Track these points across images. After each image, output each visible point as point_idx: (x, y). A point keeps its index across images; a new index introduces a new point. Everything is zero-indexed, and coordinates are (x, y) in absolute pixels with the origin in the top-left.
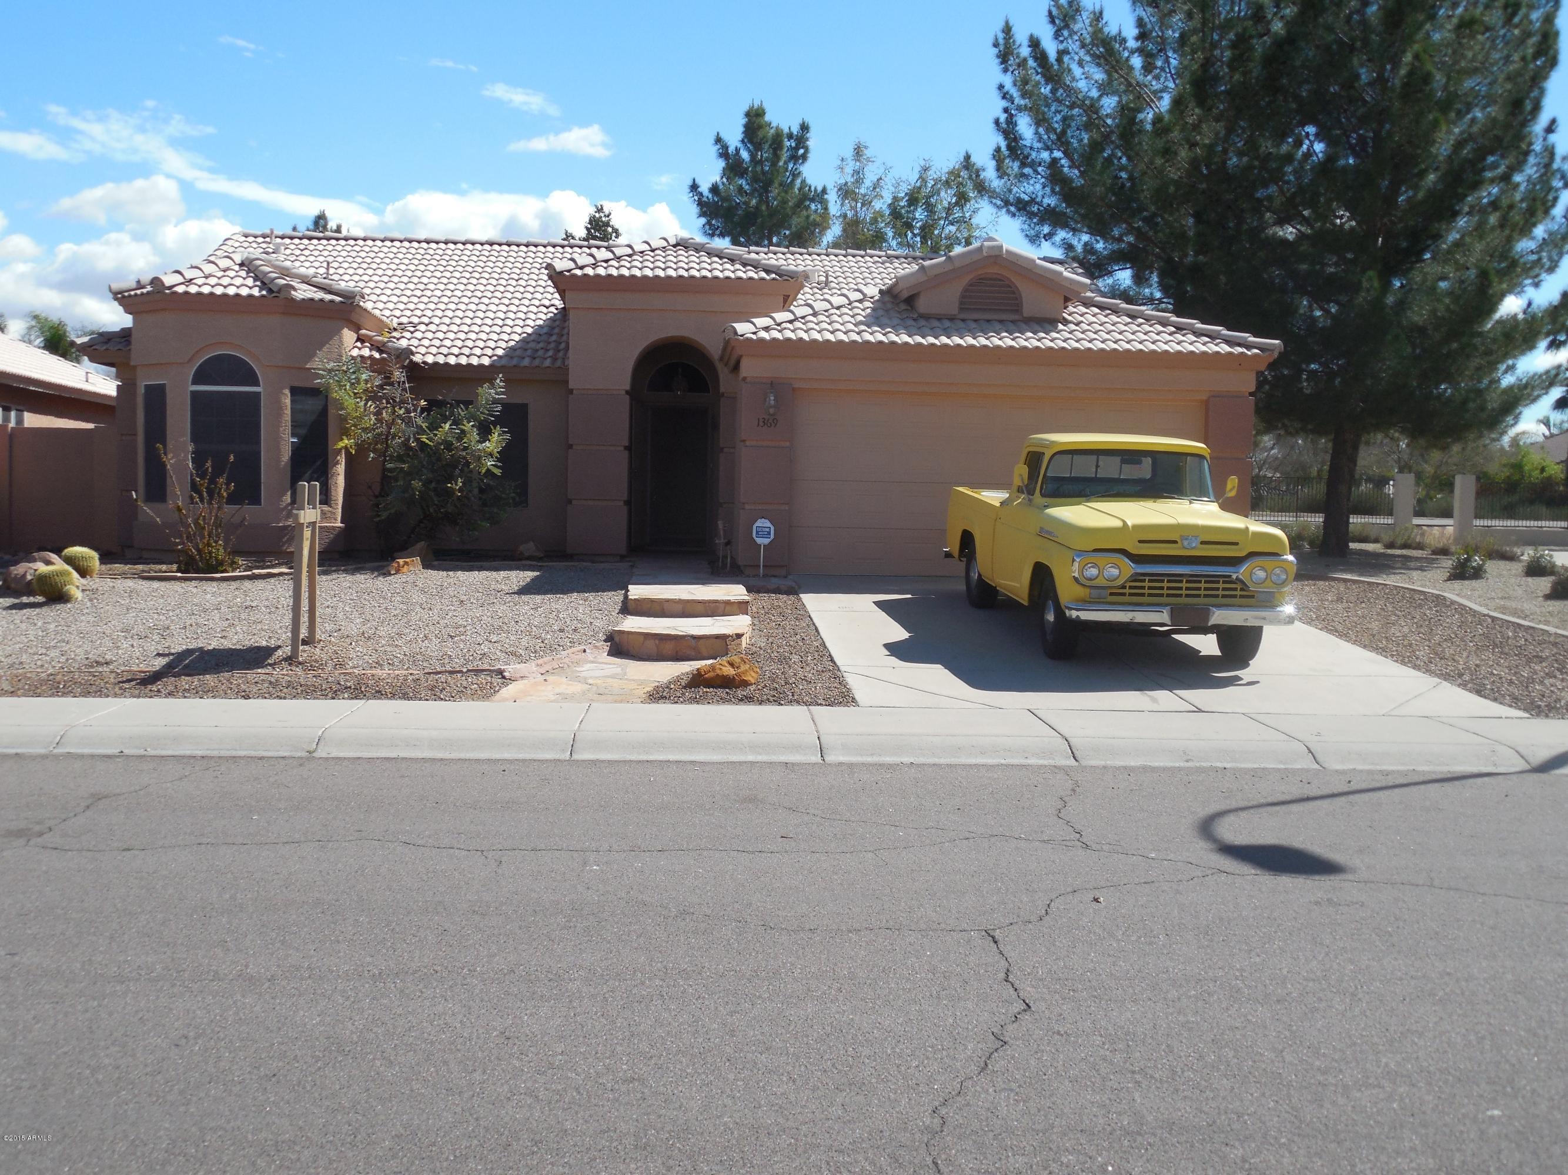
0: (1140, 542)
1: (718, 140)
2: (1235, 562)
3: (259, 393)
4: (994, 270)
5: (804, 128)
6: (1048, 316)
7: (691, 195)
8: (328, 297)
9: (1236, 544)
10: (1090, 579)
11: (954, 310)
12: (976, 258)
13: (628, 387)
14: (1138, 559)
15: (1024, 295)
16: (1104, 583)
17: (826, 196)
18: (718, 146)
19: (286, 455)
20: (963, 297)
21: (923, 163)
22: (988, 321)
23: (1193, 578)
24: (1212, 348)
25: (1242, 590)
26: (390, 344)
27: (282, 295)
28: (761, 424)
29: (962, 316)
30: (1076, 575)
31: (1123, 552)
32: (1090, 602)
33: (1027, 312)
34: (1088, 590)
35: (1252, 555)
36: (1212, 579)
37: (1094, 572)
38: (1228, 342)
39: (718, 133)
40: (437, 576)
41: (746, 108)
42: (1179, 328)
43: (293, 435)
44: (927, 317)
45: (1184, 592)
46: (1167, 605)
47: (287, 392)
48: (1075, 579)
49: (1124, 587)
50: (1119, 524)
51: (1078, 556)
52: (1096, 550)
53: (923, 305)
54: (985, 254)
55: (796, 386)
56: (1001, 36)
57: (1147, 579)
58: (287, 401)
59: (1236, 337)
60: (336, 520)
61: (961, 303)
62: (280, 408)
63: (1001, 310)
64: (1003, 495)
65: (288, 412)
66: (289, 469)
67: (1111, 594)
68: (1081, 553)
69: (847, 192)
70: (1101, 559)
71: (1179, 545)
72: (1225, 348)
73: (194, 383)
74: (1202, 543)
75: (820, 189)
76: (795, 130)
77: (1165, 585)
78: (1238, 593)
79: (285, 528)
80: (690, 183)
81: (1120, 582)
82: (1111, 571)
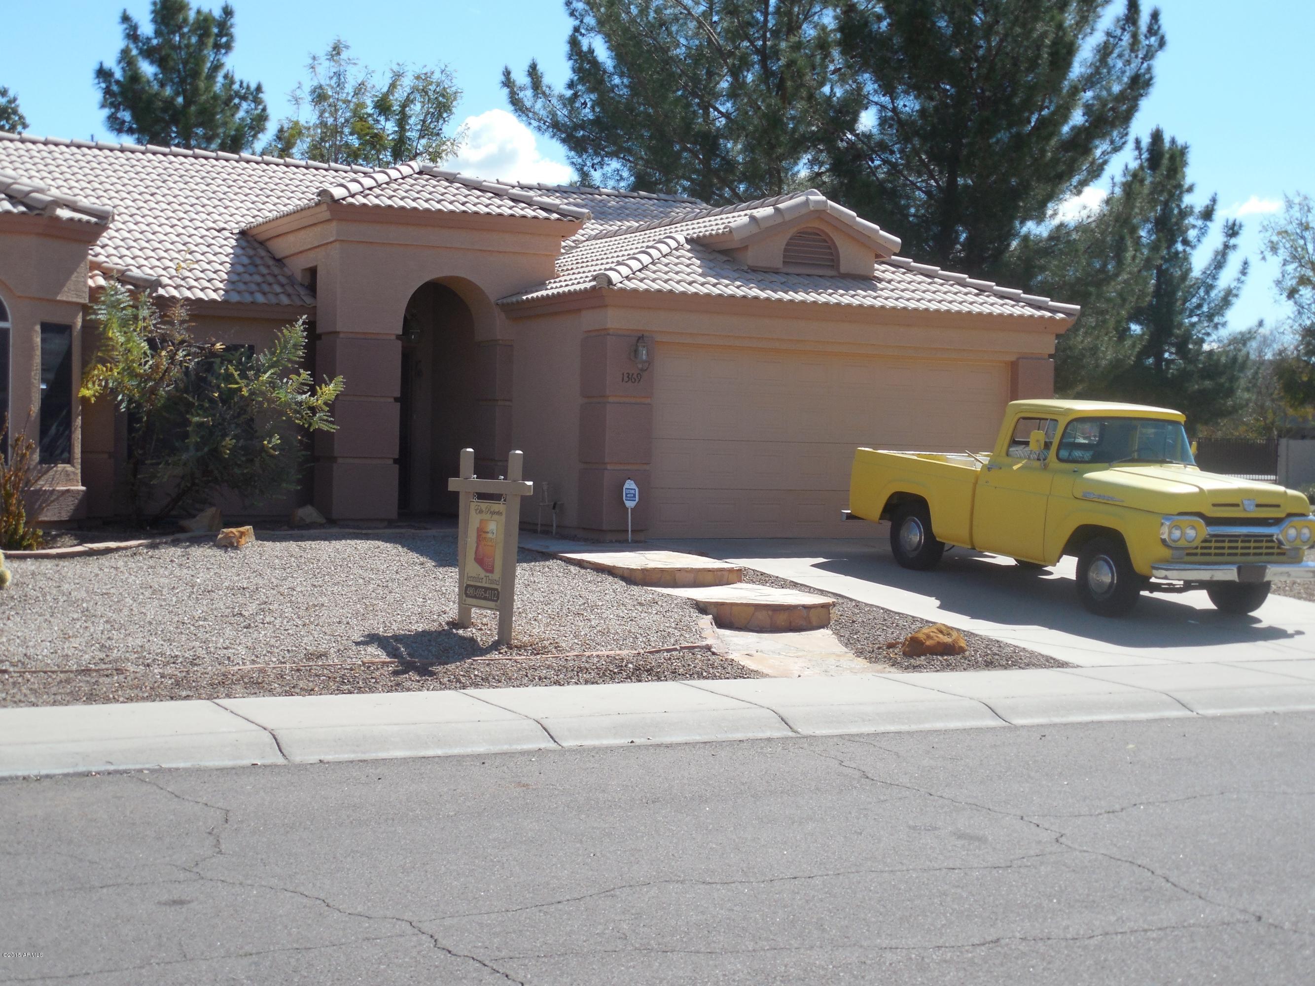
0: (1212, 506)
1: (125, 18)
2: (1277, 522)
3: (7, 330)
4: (817, 224)
5: (228, 12)
6: (862, 273)
8: (77, 216)
9: (1278, 506)
10: (1174, 541)
11: (777, 262)
12: (804, 211)
13: (400, 333)
14: (1210, 521)
15: (840, 251)
16: (1186, 544)
17: (261, 95)
18: (125, 26)
20: (786, 250)
21: (396, 68)
22: (809, 276)
23: (1247, 538)
24: (1017, 311)
25: (1278, 547)
26: (134, 273)
27: (47, 213)
28: (626, 379)
29: (785, 270)
30: (1165, 536)
31: (1200, 515)
32: (1172, 563)
33: (843, 269)
34: (1172, 551)
35: (1290, 515)
36: (1258, 538)
37: (1177, 534)
38: (1031, 304)
39: (124, 10)
40: (275, 549)
42: (981, 290)
43: (43, 381)
44: (754, 270)
45: (1252, 551)
46: (1236, 564)
47: (38, 328)
48: (1164, 541)
49: (1197, 548)
50: (1196, 490)
51: (1168, 519)
52: (1180, 514)
53: (751, 257)
54: (812, 209)
57: (1216, 539)
58: (38, 340)
59: (1039, 301)
60: (78, 481)
61: (784, 256)
62: (31, 349)
63: (819, 265)
64: (984, 458)
65: (38, 352)
66: (38, 420)
67: (1188, 554)
68: (1167, 516)
69: (319, 96)
70: (1183, 521)
71: (1241, 508)
72: (1028, 311)
74: (1256, 506)
75: (253, 86)
76: (217, 13)
78: (1275, 551)
79: (37, 491)
80: (97, 66)
81: (1194, 544)
82: (1191, 533)
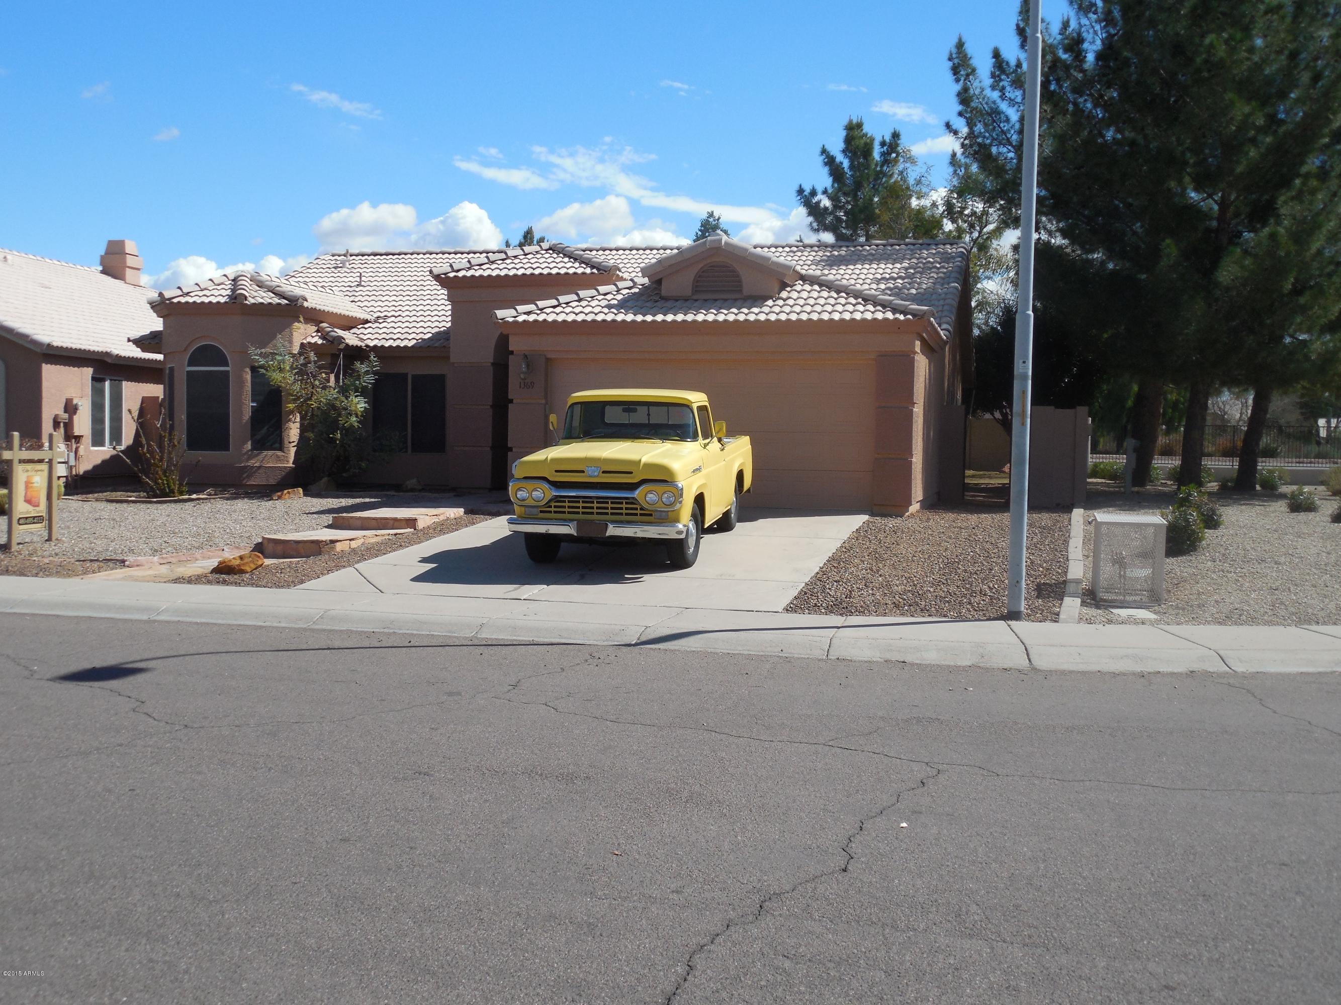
0: (556, 471)
1: (824, 151)
2: (633, 487)
3: (228, 372)
4: (719, 259)
5: (896, 136)
6: (763, 294)
7: (799, 198)
9: (631, 473)
10: (524, 500)
11: (688, 292)
12: (701, 250)
13: (492, 361)
14: (556, 485)
15: (743, 278)
16: (536, 503)
19: (247, 414)
20: (696, 281)
22: (706, 300)
24: (877, 315)
25: (641, 509)
26: (333, 333)
27: (238, 302)
28: (522, 386)
29: (695, 297)
30: (513, 497)
31: (544, 479)
32: (526, 518)
33: (746, 291)
34: (523, 509)
35: (646, 481)
37: (526, 494)
39: (823, 146)
41: (845, 122)
43: (253, 401)
44: (665, 299)
45: (610, 511)
46: (571, 520)
47: (248, 370)
48: (513, 500)
49: (549, 506)
50: (544, 458)
52: (526, 478)
54: (709, 247)
55: (549, 356)
56: (954, 51)
57: (567, 500)
58: (248, 377)
60: (288, 461)
61: (694, 286)
62: (242, 382)
63: (724, 291)
65: (249, 384)
66: (249, 425)
67: (541, 512)
70: (530, 485)
72: (886, 315)
73: (189, 365)
74: (604, 472)
76: (888, 139)
77: (595, 505)
78: (639, 512)
79: (246, 467)
80: (797, 188)
81: (546, 502)
82: (537, 494)
